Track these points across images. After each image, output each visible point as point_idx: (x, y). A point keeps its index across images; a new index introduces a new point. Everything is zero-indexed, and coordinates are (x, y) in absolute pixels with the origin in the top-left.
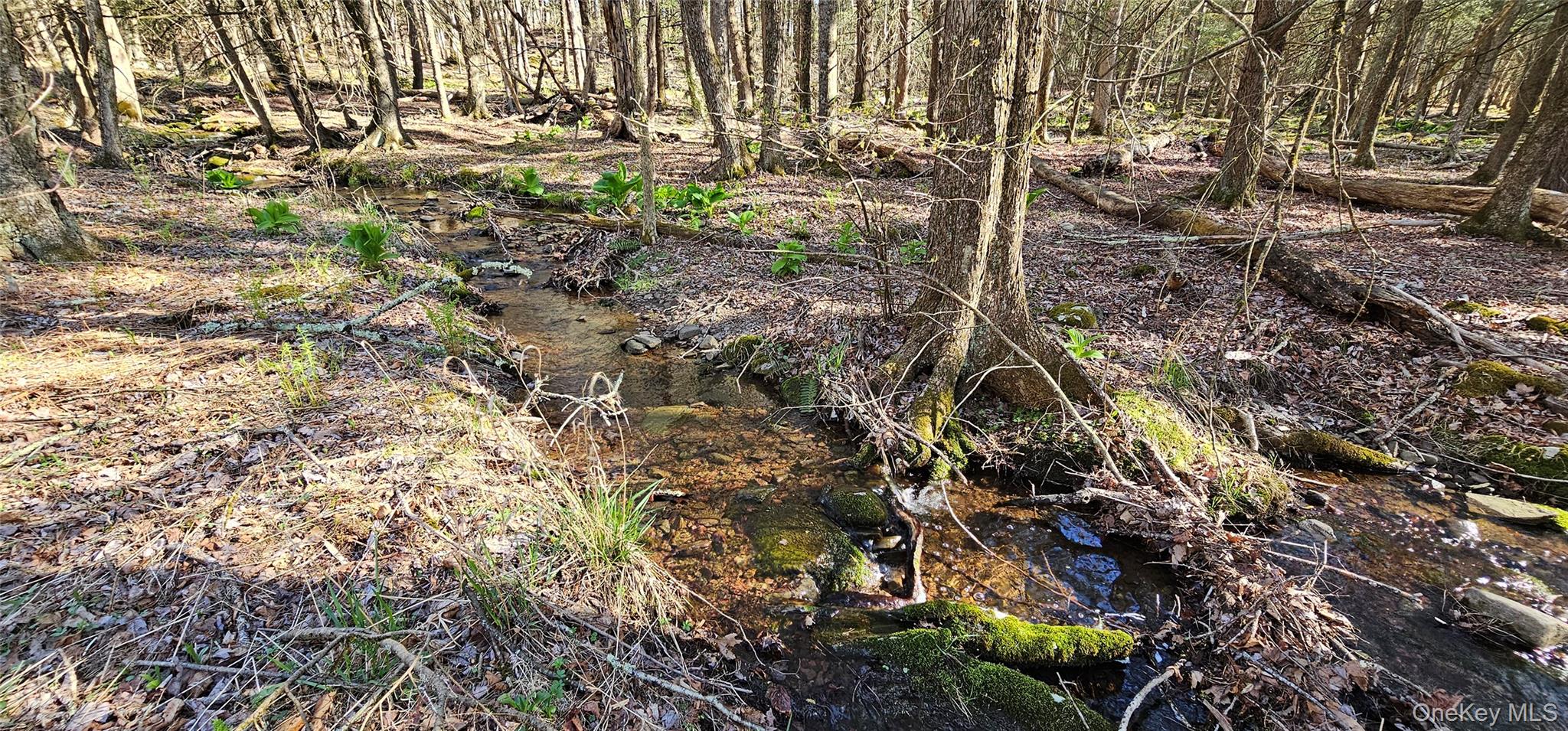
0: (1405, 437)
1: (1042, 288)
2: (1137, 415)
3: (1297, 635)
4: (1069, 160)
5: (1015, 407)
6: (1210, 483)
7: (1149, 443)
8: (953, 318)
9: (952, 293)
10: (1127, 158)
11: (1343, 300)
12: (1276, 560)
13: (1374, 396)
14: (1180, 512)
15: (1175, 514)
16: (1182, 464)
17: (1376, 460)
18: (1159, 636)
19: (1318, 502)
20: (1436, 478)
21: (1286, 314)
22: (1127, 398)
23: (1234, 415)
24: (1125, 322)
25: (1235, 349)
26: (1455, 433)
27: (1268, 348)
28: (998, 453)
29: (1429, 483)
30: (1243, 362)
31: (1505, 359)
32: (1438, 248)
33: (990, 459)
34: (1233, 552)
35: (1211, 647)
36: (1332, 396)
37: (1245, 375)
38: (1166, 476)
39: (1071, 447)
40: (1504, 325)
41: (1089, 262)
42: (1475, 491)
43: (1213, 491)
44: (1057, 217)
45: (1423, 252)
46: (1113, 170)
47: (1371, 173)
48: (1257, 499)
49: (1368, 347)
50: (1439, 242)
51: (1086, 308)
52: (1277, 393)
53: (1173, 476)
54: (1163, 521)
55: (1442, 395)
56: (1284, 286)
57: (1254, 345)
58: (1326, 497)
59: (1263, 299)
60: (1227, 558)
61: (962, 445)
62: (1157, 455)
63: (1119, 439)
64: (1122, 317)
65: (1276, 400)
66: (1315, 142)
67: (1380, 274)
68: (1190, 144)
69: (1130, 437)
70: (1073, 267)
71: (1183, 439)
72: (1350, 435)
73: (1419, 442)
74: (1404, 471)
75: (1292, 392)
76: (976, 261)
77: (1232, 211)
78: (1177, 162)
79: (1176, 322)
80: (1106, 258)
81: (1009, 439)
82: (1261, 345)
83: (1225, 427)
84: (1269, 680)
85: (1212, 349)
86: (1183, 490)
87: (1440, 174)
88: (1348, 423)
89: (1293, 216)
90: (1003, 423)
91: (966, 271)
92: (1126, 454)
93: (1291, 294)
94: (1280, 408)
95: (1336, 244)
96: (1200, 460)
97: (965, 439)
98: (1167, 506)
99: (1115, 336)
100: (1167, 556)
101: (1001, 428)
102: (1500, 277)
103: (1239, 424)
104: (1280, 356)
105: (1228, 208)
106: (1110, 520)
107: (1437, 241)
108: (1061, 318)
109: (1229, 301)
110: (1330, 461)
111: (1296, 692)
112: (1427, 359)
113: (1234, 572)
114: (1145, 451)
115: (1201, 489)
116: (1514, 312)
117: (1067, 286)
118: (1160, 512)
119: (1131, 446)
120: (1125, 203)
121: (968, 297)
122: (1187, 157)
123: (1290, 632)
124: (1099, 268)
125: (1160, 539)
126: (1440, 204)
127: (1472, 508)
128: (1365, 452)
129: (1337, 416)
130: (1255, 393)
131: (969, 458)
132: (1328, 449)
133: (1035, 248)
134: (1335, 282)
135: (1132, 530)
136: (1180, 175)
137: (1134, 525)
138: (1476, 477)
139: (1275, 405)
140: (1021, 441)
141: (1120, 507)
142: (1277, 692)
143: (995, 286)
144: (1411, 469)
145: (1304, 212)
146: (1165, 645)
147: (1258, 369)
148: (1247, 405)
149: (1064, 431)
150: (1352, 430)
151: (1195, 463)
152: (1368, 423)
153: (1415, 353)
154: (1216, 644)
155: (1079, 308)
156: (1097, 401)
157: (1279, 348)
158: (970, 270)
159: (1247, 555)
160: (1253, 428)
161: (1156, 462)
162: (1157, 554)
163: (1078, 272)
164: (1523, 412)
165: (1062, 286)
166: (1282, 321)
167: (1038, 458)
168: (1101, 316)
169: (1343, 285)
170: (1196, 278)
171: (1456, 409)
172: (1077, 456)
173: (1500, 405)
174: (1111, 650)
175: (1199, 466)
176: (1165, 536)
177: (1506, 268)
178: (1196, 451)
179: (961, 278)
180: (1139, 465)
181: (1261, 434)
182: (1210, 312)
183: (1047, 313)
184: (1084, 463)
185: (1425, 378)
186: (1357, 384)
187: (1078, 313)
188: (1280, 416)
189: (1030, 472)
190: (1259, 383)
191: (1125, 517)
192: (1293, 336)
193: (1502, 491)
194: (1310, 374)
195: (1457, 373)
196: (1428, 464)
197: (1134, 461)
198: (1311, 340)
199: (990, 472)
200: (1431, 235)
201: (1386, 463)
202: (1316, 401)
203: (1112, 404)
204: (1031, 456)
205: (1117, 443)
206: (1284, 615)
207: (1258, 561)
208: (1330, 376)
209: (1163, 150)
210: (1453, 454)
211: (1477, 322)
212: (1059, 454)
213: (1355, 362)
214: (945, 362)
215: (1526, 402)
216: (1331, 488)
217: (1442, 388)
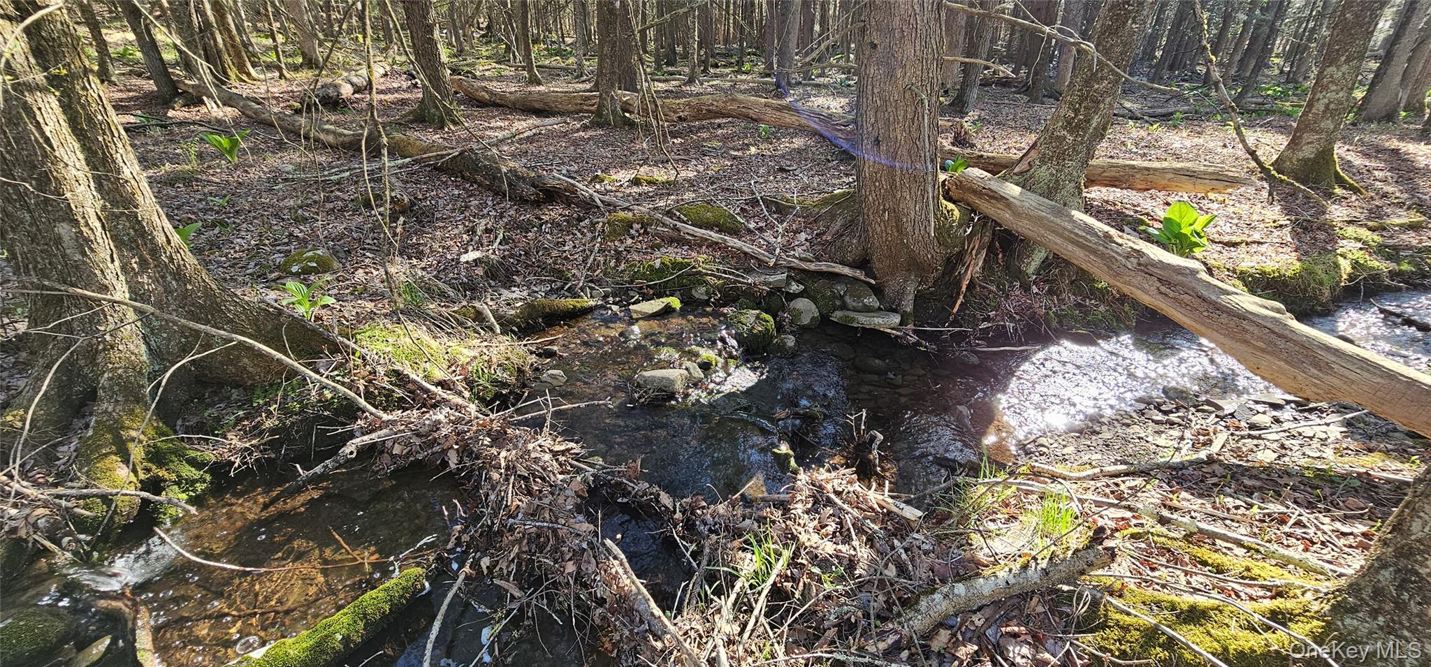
0: (591, 281)
1: (267, 242)
2: (381, 346)
3: (543, 479)
4: (286, 96)
5: (252, 389)
6: (465, 379)
7: (401, 369)
8: (95, 320)
9: (71, 290)
10: (347, 90)
11: (528, 191)
12: (520, 423)
13: (566, 258)
14: (439, 422)
15: (436, 426)
16: (439, 375)
17: (579, 305)
18: (450, 546)
19: (551, 354)
20: (614, 303)
21: (496, 211)
22: (367, 334)
23: (473, 311)
24: (368, 254)
25: (467, 252)
26: (614, 268)
27: (491, 243)
28: (246, 449)
29: (611, 309)
30: (475, 261)
31: (623, 210)
32: (582, 139)
33: (238, 461)
34: (489, 435)
35: (490, 527)
36: (542, 266)
37: (480, 271)
38: (427, 391)
39: (326, 405)
40: (621, 186)
41: (315, 202)
42: (634, 303)
43: (470, 384)
44: (272, 160)
45: (575, 143)
46: (334, 103)
47: (541, 88)
48: (505, 375)
49: (553, 222)
50: (583, 134)
51: (319, 252)
52: (507, 277)
53: (433, 388)
54: (428, 436)
55: (601, 245)
56: (489, 188)
57: (480, 243)
58: (555, 348)
59: (477, 202)
60: (486, 442)
61: (193, 463)
62: (413, 376)
63: (371, 377)
64: (364, 249)
65: (509, 284)
66: (503, 67)
67: (552, 165)
68: (405, 73)
69: (381, 370)
70: (300, 212)
71: (432, 351)
72: (562, 292)
73: (599, 282)
74: (596, 305)
75: (517, 273)
76: (87, 240)
77: (446, 129)
78: (397, 90)
79: (414, 241)
80: (332, 195)
81: (255, 427)
82: (485, 242)
83: (470, 324)
84: (531, 531)
85: (449, 257)
86: (445, 396)
87: (581, 86)
88: (559, 284)
89: (492, 128)
90: (241, 413)
91: (78, 257)
92: (384, 388)
93: (496, 194)
94: (513, 289)
95: (524, 146)
96: (452, 363)
97: (192, 454)
98: (427, 422)
99: (360, 271)
100: (445, 464)
101: (239, 420)
102: (617, 153)
103: (479, 317)
104: (501, 247)
105: (442, 128)
106: (386, 458)
107: (582, 134)
108: (295, 269)
109: (453, 210)
110: (555, 318)
111: (549, 528)
112: (587, 221)
113: (494, 451)
114: (400, 378)
115: (460, 388)
116: (624, 176)
117: (297, 232)
118: (423, 430)
119: (386, 378)
120: (345, 135)
121: (104, 289)
122: (405, 85)
123: (538, 480)
124: (329, 206)
125: (433, 453)
126: (579, 107)
127: (635, 316)
128: (570, 303)
129: (551, 282)
130: (493, 283)
131: (210, 471)
132: (547, 310)
133: (250, 199)
134: (519, 178)
135: (408, 458)
136: (403, 102)
137: (408, 453)
138: (632, 294)
139: (509, 288)
140: (269, 424)
141: (389, 444)
142: (539, 536)
143: (143, 263)
144: (600, 303)
145: (499, 124)
146: (458, 549)
147: (487, 263)
148: (489, 296)
149: (314, 393)
150: (562, 288)
151: (449, 367)
152: (568, 280)
153: (580, 220)
154: (493, 523)
155: (310, 254)
156: (335, 349)
157: (498, 240)
158: (84, 254)
159: (499, 431)
160: (491, 315)
161: (414, 382)
162: (437, 467)
163: (307, 214)
164: (640, 242)
165: (291, 235)
166: (495, 218)
167: (297, 432)
168: (342, 255)
169: (523, 179)
170: (420, 197)
171: (610, 251)
172: (337, 412)
173: (629, 241)
174: (401, 597)
175: (453, 368)
176: (437, 449)
177: (619, 147)
178: (446, 357)
179: (77, 267)
180: (399, 393)
181: (499, 318)
182: (441, 224)
183: (278, 267)
184: (344, 414)
185: (589, 235)
186: (555, 253)
187: (311, 259)
188: (514, 296)
189: (294, 451)
190: (492, 274)
191: (397, 450)
192: (505, 227)
193: (647, 298)
194: (525, 255)
195: (603, 227)
196: (606, 296)
197: (394, 391)
198: (518, 228)
199: (245, 474)
200: (578, 130)
201: (585, 305)
202: (535, 275)
203: (354, 346)
204: (289, 434)
205: (370, 381)
206: (529, 470)
207: (509, 431)
208: (537, 252)
209: (382, 80)
210: (617, 284)
211: (609, 188)
212: (318, 418)
213: (549, 236)
214: (110, 379)
215: (640, 234)
216: (558, 339)
217: (599, 240)
